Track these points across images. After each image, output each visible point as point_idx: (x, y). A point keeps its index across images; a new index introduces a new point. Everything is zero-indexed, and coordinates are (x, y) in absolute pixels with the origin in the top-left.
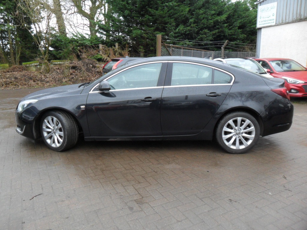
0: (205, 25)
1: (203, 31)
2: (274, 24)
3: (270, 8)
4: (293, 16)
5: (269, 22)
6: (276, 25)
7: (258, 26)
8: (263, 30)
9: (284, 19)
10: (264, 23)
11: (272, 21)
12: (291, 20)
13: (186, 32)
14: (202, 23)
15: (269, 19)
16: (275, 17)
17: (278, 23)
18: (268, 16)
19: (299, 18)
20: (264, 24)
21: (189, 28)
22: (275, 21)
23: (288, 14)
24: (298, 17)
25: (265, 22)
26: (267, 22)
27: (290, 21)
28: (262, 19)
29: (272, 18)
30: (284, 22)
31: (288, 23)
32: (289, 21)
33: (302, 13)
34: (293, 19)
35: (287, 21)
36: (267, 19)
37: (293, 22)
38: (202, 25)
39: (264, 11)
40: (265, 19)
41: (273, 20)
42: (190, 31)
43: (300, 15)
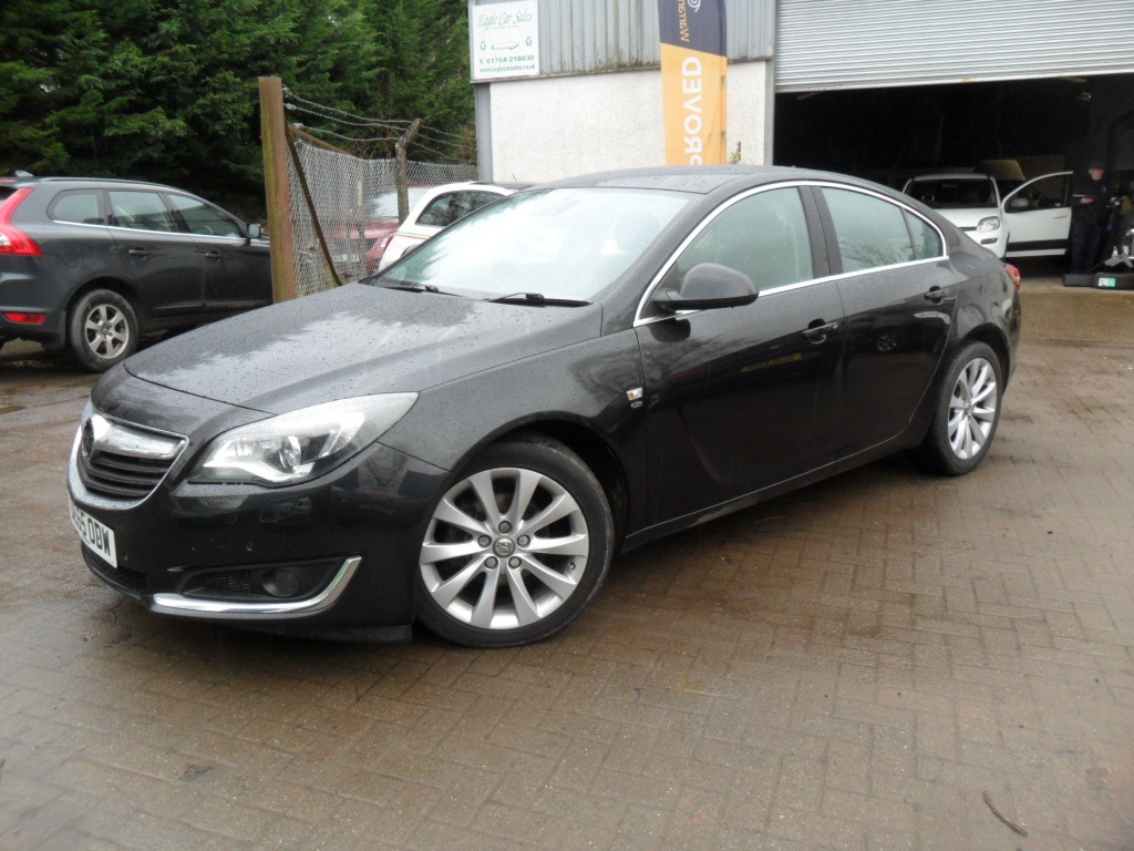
0: (224, 52)
1: (219, 75)
2: (535, 72)
3: (514, 18)
4: (595, 53)
5: (515, 63)
6: (544, 77)
7: (478, 73)
8: (494, 89)
9: (567, 58)
10: (497, 65)
11: (530, 63)
12: (589, 64)
13: (148, 74)
14: (212, 45)
15: (515, 53)
16: (534, 50)
17: (547, 69)
18: (512, 45)
19: (616, 60)
20: (499, 70)
21: (162, 58)
22: (536, 62)
23: (577, 42)
24: (610, 56)
25: (503, 64)
26: (508, 64)
27: (587, 69)
28: (489, 54)
29: (524, 50)
30: (568, 67)
31: (583, 74)
32: (584, 66)
33: (624, 46)
34: (595, 63)
35: (578, 66)
36: (508, 54)
37: (598, 71)
38: (214, 52)
39: (493, 26)
40: (499, 54)
41: (531, 58)
42: (170, 72)
43: (618, 52)
